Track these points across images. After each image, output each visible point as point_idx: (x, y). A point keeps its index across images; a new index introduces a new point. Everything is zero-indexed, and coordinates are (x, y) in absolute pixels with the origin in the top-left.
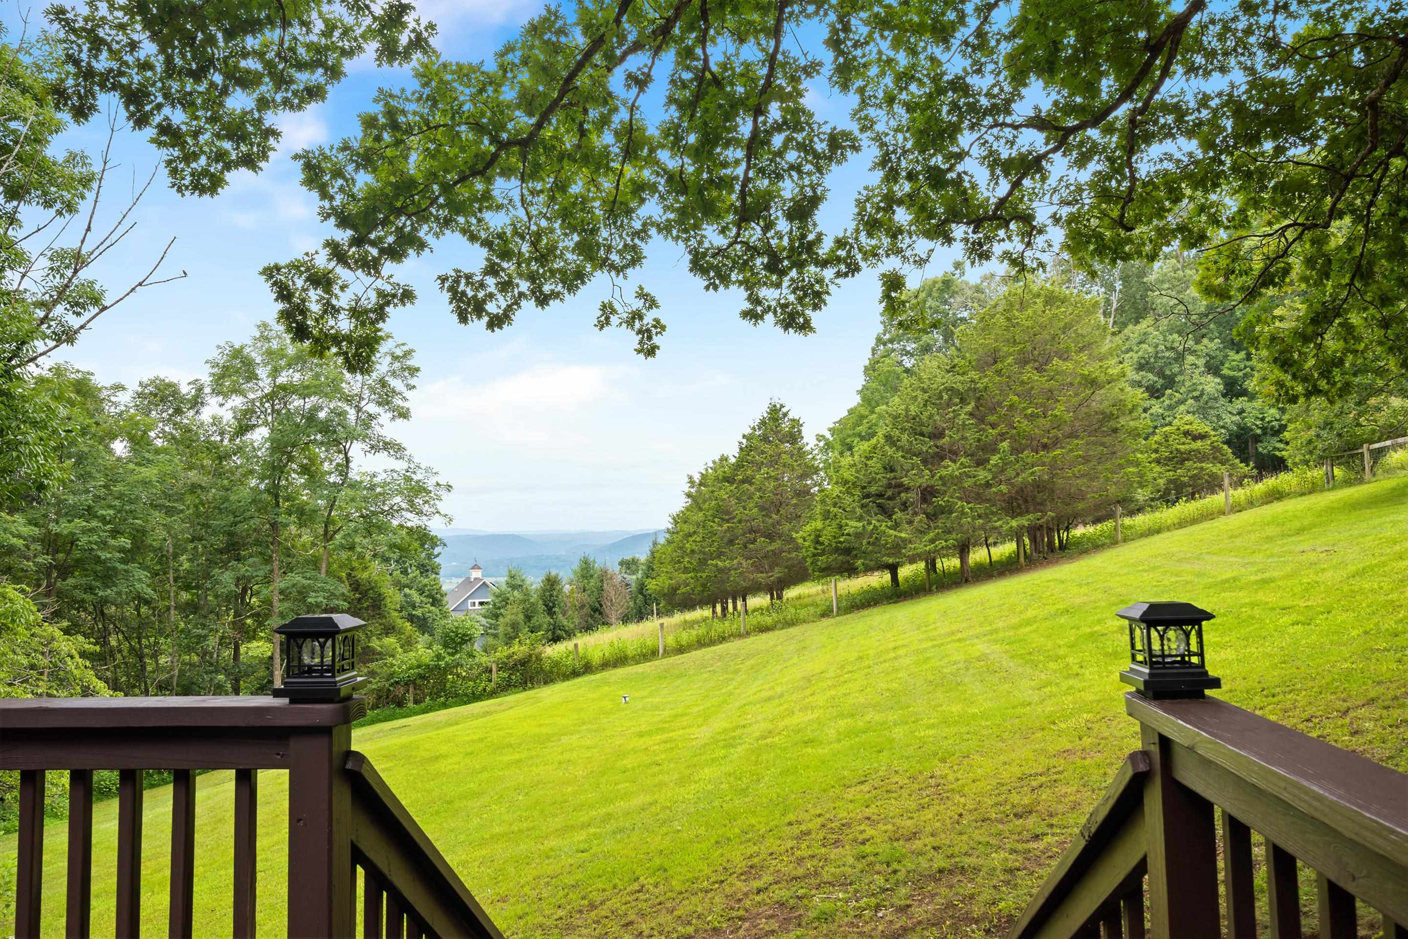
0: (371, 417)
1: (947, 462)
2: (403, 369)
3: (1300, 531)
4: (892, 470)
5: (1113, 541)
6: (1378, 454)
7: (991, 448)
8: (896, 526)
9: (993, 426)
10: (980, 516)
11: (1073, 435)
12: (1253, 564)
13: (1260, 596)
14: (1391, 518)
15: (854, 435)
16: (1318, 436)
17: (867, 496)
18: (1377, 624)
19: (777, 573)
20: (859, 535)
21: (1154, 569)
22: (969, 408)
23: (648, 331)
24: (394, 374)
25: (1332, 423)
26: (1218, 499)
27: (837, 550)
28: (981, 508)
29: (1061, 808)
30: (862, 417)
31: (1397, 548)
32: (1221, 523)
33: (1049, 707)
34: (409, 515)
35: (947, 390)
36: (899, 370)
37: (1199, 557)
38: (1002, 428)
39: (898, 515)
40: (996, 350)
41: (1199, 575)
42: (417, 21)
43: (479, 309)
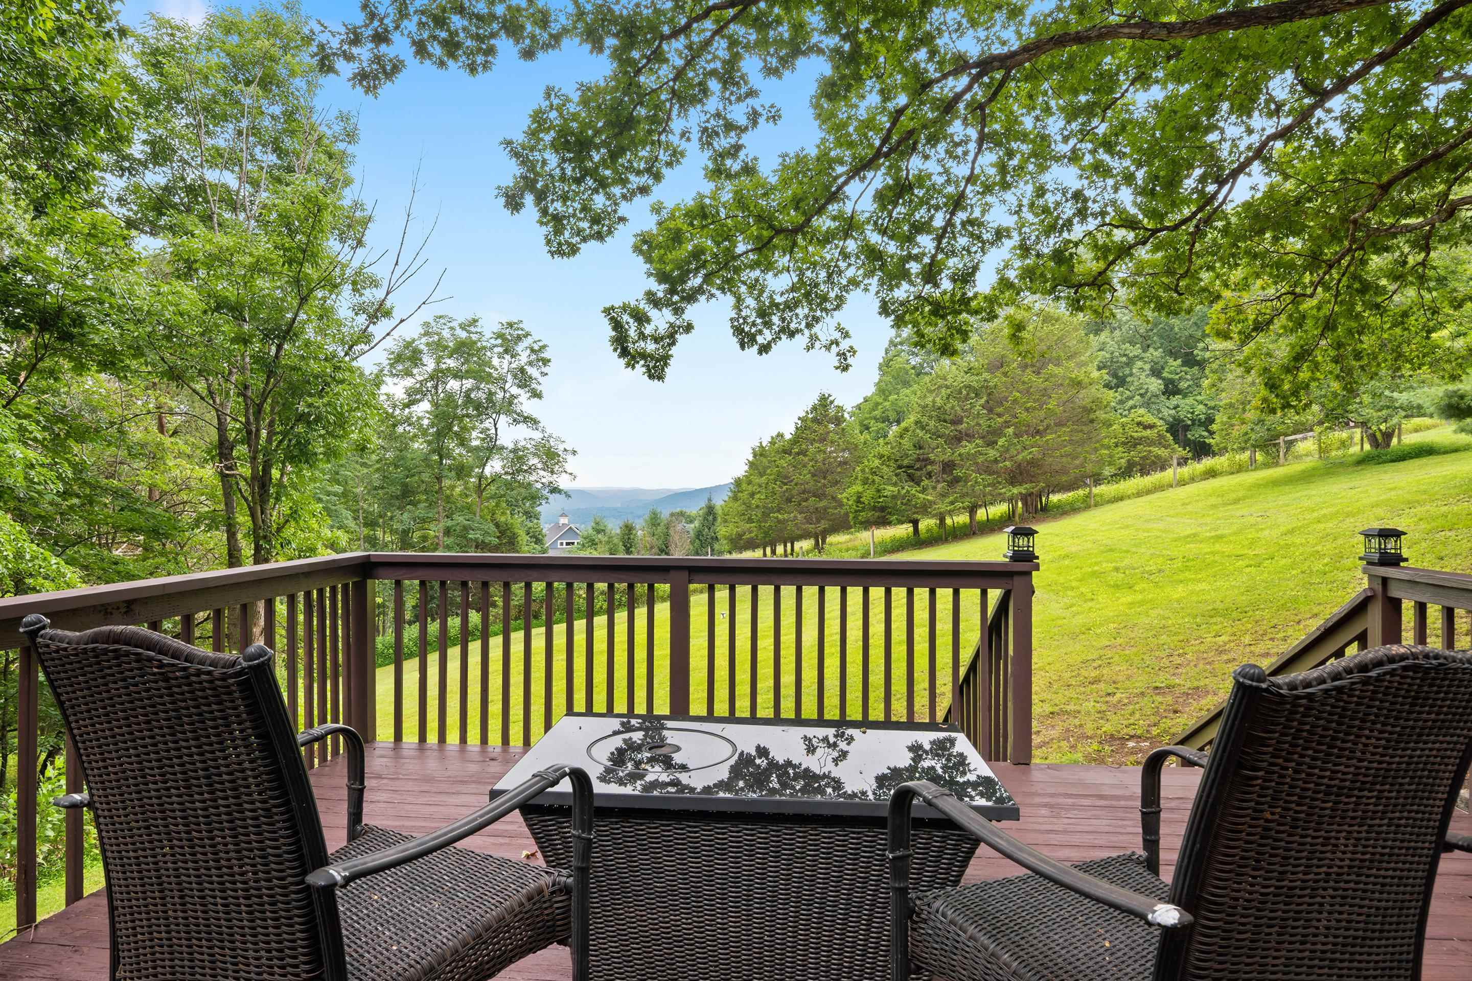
0: (513, 397)
1: (964, 443)
2: (538, 360)
3: (1236, 501)
4: (920, 448)
5: (1087, 505)
6: (1290, 444)
7: (997, 433)
8: (924, 490)
9: (1000, 415)
10: (989, 485)
11: (1060, 424)
12: (1206, 524)
13: (1217, 547)
14: (1305, 493)
15: (871, 418)
16: (1252, 429)
17: (900, 467)
18: (1309, 567)
19: (824, 525)
20: (894, 497)
21: (1127, 527)
22: (982, 401)
23: (844, 354)
24: (530, 363)
25: (1263, 421)
26: (1168, 474)
27: (874, 508)
28: (990, 479)
29: (1120, 678)
30: (877, 404)
31: (1315, 514)
32: (1171, 493)
33: (1080, 620)
34: (542, 473)
35: (966, 387)
36: (908, 367)
37: (1161, 519)
38: (1006, 417)
39: (925, 482)
40: (1003, 356)
41: (1165, 531)
42: (747, 155)
43: (752, 339)
